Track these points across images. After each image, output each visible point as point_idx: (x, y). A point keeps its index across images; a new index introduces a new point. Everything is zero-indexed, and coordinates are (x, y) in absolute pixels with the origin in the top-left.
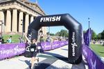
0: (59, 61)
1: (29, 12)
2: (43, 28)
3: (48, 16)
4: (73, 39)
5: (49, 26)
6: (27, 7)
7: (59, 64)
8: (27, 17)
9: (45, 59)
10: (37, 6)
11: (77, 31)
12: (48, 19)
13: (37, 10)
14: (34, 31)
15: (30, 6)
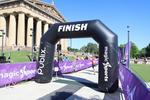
0: (86, 88)
1: (42, 18)
2: (62, 40)
3: (69, 24)
4: (106, 56)
5: (71, 37)
6: (40, 11)
7: (85, 92)
8: (39, 24)
9: (64, 85)
10: (53, 9)
11: (111, 46)
12: (68, 28)
13: (54, 14)
14: (48, 45)
15: (43, 8)
